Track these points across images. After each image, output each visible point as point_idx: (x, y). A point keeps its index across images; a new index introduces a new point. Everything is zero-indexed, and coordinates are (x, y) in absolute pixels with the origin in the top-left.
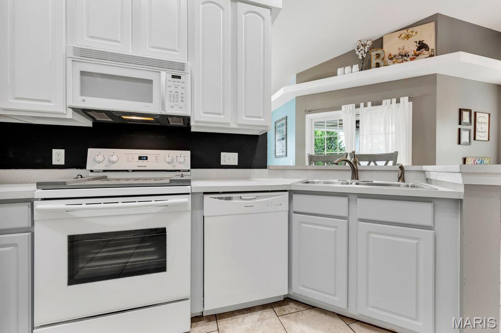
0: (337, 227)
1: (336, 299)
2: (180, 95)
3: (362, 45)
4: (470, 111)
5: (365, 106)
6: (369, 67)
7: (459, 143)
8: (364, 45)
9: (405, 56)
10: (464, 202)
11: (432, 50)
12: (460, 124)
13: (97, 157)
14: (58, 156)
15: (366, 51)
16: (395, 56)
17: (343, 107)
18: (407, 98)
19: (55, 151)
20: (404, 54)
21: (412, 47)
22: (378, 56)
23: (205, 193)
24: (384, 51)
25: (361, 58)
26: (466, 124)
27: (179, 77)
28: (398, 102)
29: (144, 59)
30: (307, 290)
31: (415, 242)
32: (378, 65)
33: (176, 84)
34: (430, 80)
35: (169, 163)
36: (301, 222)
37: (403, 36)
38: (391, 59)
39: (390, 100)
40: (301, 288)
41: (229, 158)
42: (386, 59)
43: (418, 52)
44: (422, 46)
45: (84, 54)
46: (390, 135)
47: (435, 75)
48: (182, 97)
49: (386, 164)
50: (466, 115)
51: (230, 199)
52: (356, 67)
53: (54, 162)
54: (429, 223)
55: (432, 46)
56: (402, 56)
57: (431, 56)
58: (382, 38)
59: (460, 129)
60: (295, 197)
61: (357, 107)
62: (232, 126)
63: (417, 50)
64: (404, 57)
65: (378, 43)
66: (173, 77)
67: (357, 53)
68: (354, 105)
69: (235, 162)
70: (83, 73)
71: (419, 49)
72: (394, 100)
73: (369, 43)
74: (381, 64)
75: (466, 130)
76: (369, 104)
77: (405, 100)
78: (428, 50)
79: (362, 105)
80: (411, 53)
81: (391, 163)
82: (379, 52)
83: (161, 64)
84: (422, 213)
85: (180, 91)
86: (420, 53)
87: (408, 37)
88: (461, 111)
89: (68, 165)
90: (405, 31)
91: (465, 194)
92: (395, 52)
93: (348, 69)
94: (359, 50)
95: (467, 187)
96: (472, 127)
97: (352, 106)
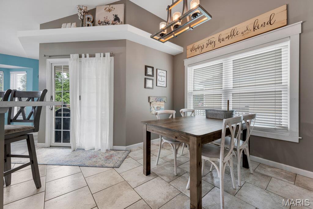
4: (152, 68)
5: (86, 57)
11: (121, 22)
12: (146, 75)
15: (83, 14)
16: (102, 22)
17: (71, 55)
20: (107, 22)
21: (111, 19)
22: (89, 19)
26: (150, 75)
28: (104, 56)
34: (122, 43)
38: (100, 24)
39: (99, 54)
42: (97, 23)
43: (114, 22)
44: (117, 19)
47: (125, 40)
50: (149, 70)
56: (106, 23)
59: (145, 78)
61: (80, 56)
68: (78, 55)
71: (115, 20)
72: (102, 54)
75: (150, 79)
76: (88, 55)
77: (108, 55)
79: (83, 55)
80: (111, 22)
86: (115, 23)
88: (146, 67)
90: (108, 6)
92: (102, 20)
93: (69, 25)
96: (154, 78)
97: (76, 56)
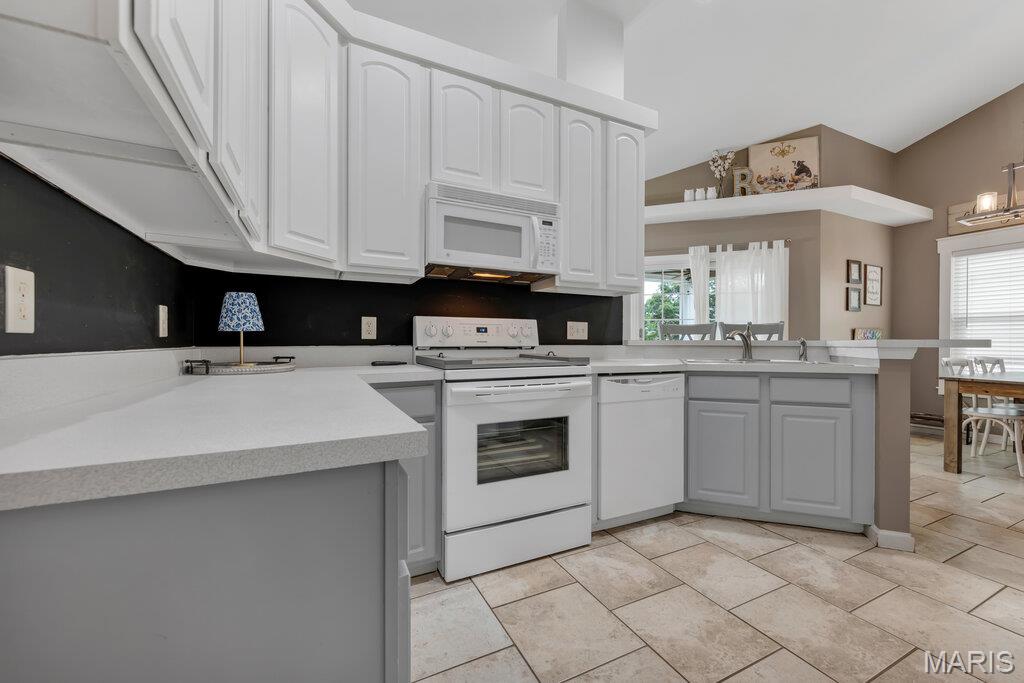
0: (746, 413)
1: (746, 497)
2: (551, 247)
3: (721, 158)
4: (859, 263)
5: (724, 249)
6: (731, 194)
7: (847, 309)
8: (724, 158)
9: (780, 180)
10: (880, 378)
12: (848, 282)
13: (429, 329)
14: (369, 326)
15: (726, 167)
16: (766, 179)
17: (691, 249)
18: (782, 242)
19: (365, 320)
20: (778, 177)
21: (789, 170)
22: (744, 177)
23: (600, 375)
24: (751, 171)
25: (718, 177)
26: (856, 282)
27: (550, 224)
28: (770, 246)
29: (514, 200)
30: (710, 493)
31: (833, 421)
32: (744, 192)
33: (547, 232)
34: (812, 217)
35: (513, 336)
36: (700, 411)
37: (776, 151)
38: (761, 183)
39: (758, 244)
40: (701, 492)
41: (577, 329)
42: (755, 182)
43: (797, 177)
44: (802, 169)
45: (450, 193)
46: (759, 295)
47: (818, 212)
48: (554, 250)
49: (769, 339)
50: (854, 268)
51: (626, 382)
52: (712, 191)
53: (364, 336)
54: (846, 400)
55: (815, 170)
56: (776, 180)
57: (814, 186)
58: (746, 151)
59: (847, 289)
60: (692, 379)
61: (713, 250)
62: (601, 287)
63: (796, 174)
64: (777, 182)
65: (743, 157)
66: (544, 223)
67: (713, 168)
68: (707, 247)
69: (584, 336)
70: (448, 219)
71: (798, 172)
72: (765, 244)
73: (731, 156)
74: (748, 190)
75: (855, 290)
76: (730, 247)
77: (779, 244)
78: (810, 176)
79: (719, 247)
80: (788, 178)
81: (775, 337)
82: (745, 171)
83: (530, 207)
84: (839, 391)
85: (552, 241)
87: (783, 153)
88: (848, 263)
89: (380, 341)
90: (778, 144)
91: (880, 369)
92: (766, 174)
93: (700, 192)
94: (716, 164)
95: (882, 361)
96: (861, 286)
97: (704, 249)
